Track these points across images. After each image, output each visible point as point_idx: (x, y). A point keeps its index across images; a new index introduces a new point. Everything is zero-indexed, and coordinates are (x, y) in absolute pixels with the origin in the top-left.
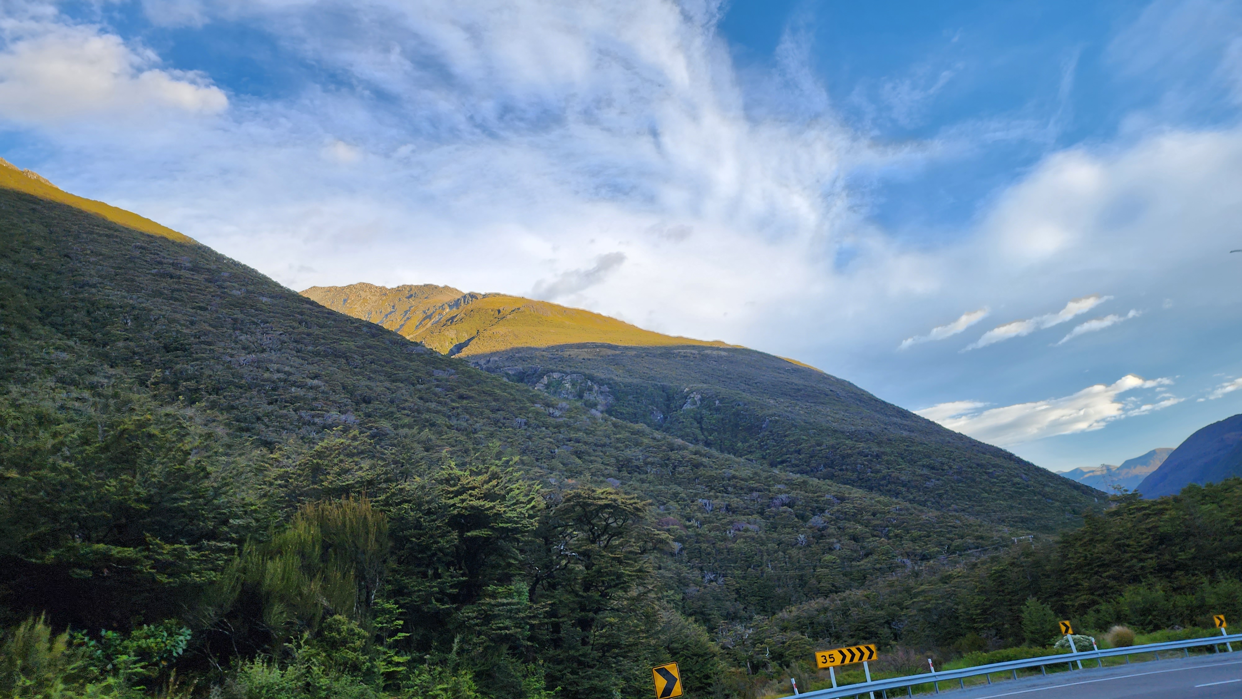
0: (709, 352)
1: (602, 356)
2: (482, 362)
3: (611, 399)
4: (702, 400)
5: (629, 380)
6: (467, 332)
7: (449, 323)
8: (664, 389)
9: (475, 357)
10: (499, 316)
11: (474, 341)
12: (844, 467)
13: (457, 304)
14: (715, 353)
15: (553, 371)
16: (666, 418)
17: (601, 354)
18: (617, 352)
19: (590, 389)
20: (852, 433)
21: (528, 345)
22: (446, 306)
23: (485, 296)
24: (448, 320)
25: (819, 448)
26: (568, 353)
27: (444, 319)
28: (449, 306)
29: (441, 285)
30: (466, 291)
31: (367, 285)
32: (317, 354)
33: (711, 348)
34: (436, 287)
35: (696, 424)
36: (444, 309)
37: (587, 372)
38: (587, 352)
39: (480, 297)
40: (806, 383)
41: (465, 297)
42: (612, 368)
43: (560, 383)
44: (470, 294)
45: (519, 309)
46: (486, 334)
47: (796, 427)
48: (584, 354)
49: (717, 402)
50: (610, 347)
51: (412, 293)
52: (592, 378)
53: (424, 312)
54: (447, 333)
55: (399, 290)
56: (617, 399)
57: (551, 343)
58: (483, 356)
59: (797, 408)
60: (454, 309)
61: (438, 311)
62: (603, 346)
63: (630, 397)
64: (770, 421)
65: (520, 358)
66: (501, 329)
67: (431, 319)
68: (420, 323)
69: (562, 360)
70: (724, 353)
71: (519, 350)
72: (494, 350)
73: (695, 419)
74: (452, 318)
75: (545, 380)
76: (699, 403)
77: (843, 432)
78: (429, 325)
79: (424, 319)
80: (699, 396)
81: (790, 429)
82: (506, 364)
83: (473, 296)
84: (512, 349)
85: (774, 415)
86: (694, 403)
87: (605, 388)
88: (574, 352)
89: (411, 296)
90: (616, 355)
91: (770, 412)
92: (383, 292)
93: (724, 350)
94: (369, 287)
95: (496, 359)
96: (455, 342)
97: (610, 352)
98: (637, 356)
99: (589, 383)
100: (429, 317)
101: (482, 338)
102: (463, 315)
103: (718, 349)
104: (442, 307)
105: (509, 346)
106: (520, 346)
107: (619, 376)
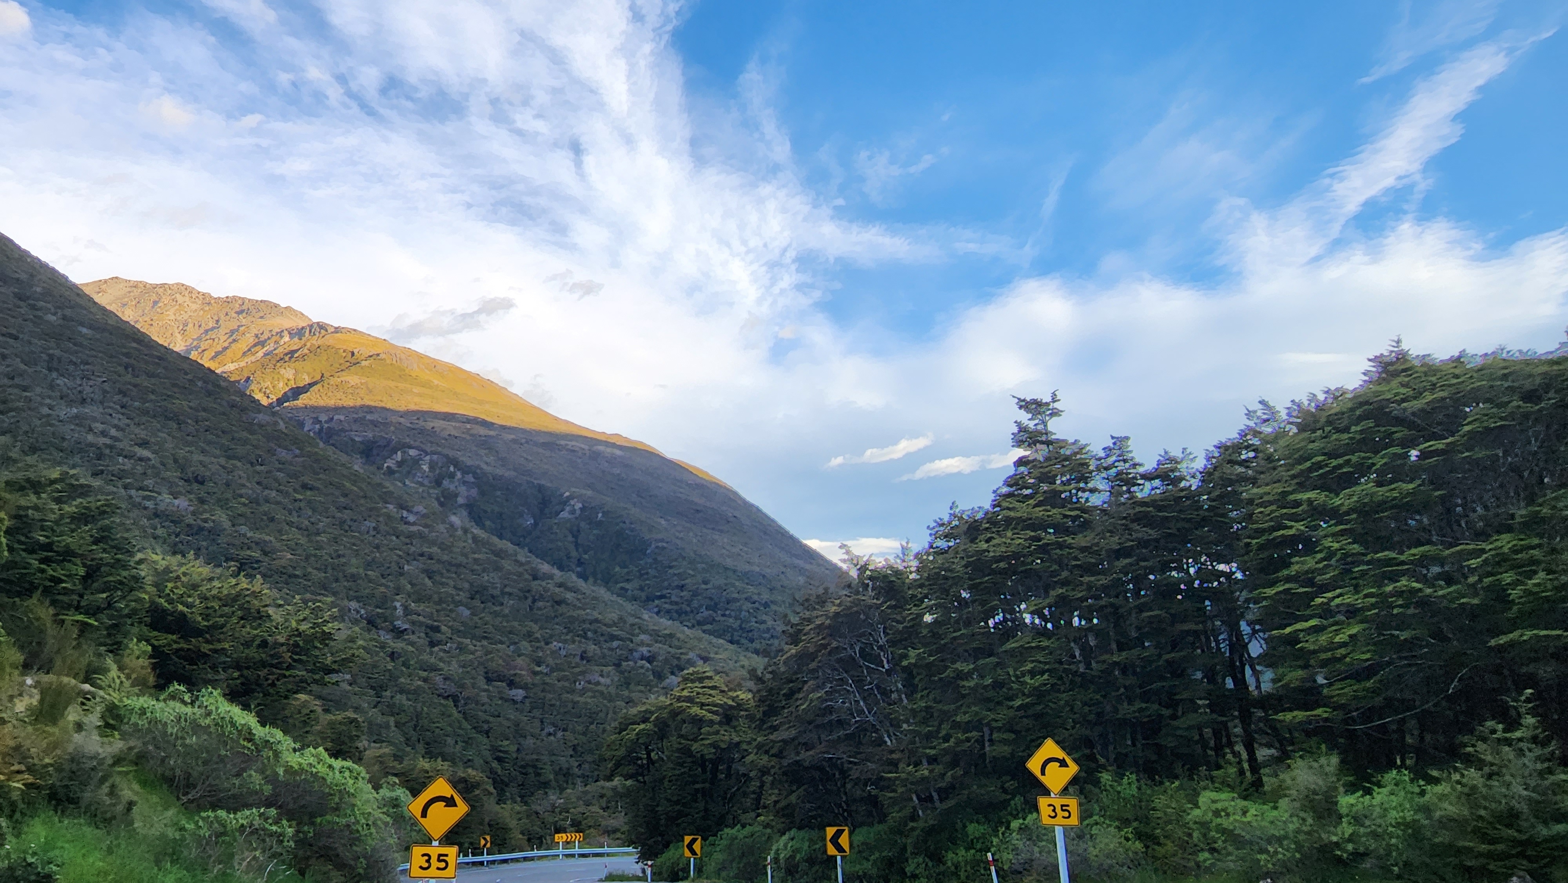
0: (601, 448)
1: (472, 435)
2: (323, 418)
3: (474, 492)
4: (582, 509)
5: (499, 471)
6: (308, 374)
7: (287, 358)
8: (540, 488)
9: (315, 409)
10: (352, 361)
11: (315, 388)
12: (727, 612)
13: (299, 333)
14: (609, 450)
15: (411, 447)
16: (536, 524)
17: (472, 432)
18: (492, 433)
19: (452, 476)
20: (746, 574)
21: (382, 405)
22: (286, 333)
23: (337, 330)
24: (286, 354)
25: (704, 586)
26: (432, 425)
27: (280, 350)
28: (290, 333)
29: (283, 305)
30: (315, 320)
31: (187, 288)
32: (146, 412)
33: (607, 444)
34: (276, 306)
35: (570, 538)
36: (282, 337)
37: (451, 453)
38: (455, 427)
39: (330, 330)
40: (708, 504)
41: (311, 326)
42: (482, 452)
43: (416, 462)
44: (318, 323)
45: (378, 355)
46: (332, 381)
47: (684, 558)
48: (450, 428)
49: (600, 515)
50: (485, 424)
51: (244, 307)
52: (456, 463)
53: (257, 336)
54: (282, 371)
55: (228, 301)
56: (482, 493)
57: (412, 407)
58: (326, 409)
59: (691, 534)
60: (296, 339)
61: (274, 339)
62: (475, 421)
63: (499, 493)
64: (657, 547)
65: (372, 422)
66: (352, 379)
67: (263, 347)
68: (249, 350)
69: (422, 431)
70: (618, 452)
71: (370, 409)
72: (340, 403)
73: (571, 532)
74: (293, 352)
75: (399, 456)
76: (578, 512)
77: (735, 571)
78: (260, 354)
79: (255, 345)
80: (580, 505)
81: (676, 560)
82: (354, 427)
83: (322, 327)
84: (362, 407)
85: (662, 540)
86: (573, 512)
87: (470, 478)
88: (439, 424)
89: (242, 312)
90: (490, 436)
91: (660, 536)
92: (206, 300)
93: (621, 448)
94: (190, 290)
95: (342, 418)
96: (292, 384)
97: (483, 431)
98: (514, 441)
99: (452, 469)
100: (262, 344)
101: (326, 385)
102: (306, 351)
103: (614, 445)
104: (280, 334)
105: (359, 402)
106: (372, 404)
107: (488, 464)
